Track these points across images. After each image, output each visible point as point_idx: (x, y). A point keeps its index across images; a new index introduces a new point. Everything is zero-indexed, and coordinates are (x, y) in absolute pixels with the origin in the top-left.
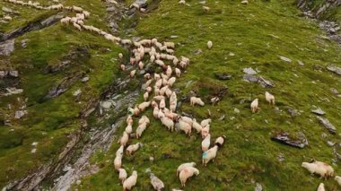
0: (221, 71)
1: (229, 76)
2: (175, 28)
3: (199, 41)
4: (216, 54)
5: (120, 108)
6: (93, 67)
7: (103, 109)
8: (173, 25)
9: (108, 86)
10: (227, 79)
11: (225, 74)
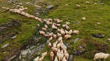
0: (96, 32)
1: (103, 36)
2: (65, 14)
3: (78, 18)
4: (89, 23)
5: (32, 55)
6: (20, 31)
7: (22, 55)
8: (64, 12)
9: (27, 41)
10: (102, 37)
11: (100, 34)
